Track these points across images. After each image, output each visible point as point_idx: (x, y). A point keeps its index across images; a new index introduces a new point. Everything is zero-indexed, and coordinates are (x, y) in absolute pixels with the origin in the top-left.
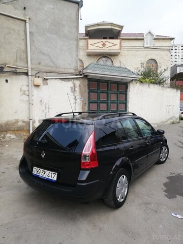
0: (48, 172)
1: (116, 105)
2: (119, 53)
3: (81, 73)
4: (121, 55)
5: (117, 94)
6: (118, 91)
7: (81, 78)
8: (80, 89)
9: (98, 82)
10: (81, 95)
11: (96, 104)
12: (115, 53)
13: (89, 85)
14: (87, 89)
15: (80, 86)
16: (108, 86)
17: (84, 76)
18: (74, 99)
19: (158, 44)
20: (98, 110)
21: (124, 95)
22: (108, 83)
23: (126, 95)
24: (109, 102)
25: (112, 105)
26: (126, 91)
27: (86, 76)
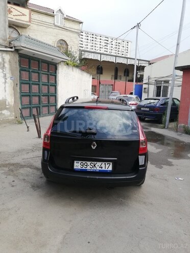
0: (99, 164)
1: (47, 87)
2: (28, 26)
3: (12, 46)
4: (30, 29)
5: (48, 75)
6: (48, 72)
7: (11, 51)
8: (10, 65)
9: (29, 59)
10: (12, 73)
11: (28, 86)
12: (23, 24)
13: (20, 62)
14: (18, 66)
15: (10, 62)
16: (39, 65)
17: (15, 49)
18: (4, 77)
19: (69, 25)
20: (30, 92)
21: (54, 77)
22: (39, 62)
23: (56, 76)
24: (41, 83)
25: (43, 87)
26: (56, 73)
27: (17, 51)
